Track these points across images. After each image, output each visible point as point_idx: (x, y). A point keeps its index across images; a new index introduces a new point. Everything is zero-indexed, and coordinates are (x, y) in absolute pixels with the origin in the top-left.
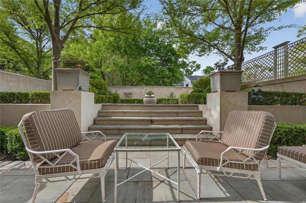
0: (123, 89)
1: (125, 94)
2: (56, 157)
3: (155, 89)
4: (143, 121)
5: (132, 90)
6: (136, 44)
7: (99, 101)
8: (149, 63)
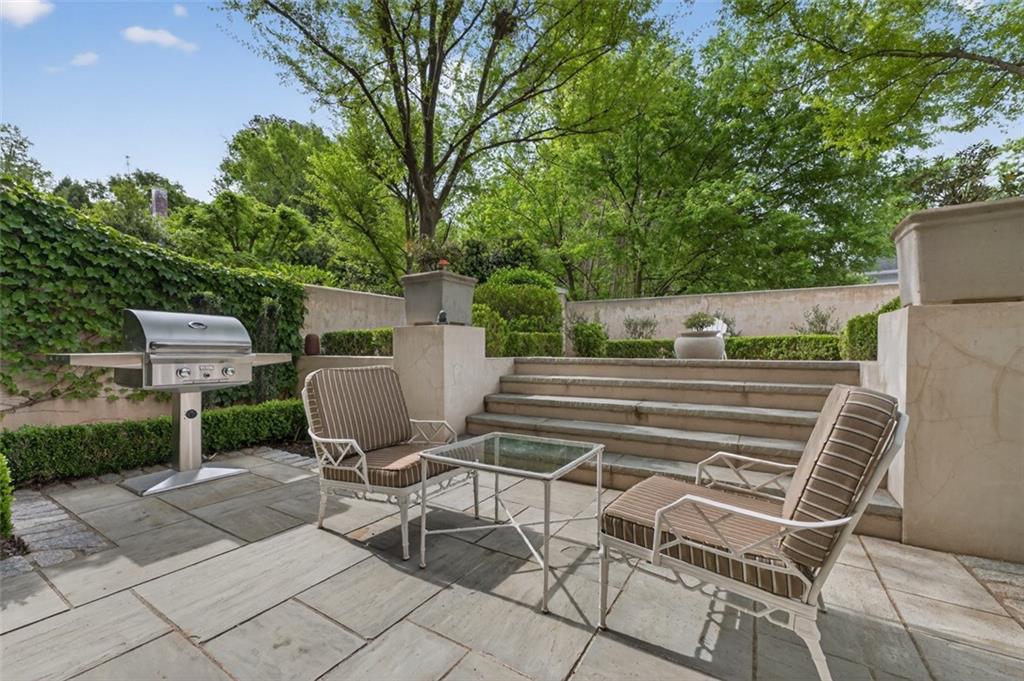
0: (624, 310)
1: (629, 324)
2: (357, 454)
3: (743, 302)
4: (611, 411)
5: (656, 309)
6: (673, 145)
7: (516, 350)
8: (714, 205)
